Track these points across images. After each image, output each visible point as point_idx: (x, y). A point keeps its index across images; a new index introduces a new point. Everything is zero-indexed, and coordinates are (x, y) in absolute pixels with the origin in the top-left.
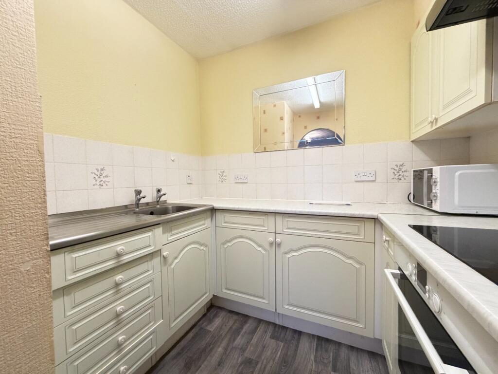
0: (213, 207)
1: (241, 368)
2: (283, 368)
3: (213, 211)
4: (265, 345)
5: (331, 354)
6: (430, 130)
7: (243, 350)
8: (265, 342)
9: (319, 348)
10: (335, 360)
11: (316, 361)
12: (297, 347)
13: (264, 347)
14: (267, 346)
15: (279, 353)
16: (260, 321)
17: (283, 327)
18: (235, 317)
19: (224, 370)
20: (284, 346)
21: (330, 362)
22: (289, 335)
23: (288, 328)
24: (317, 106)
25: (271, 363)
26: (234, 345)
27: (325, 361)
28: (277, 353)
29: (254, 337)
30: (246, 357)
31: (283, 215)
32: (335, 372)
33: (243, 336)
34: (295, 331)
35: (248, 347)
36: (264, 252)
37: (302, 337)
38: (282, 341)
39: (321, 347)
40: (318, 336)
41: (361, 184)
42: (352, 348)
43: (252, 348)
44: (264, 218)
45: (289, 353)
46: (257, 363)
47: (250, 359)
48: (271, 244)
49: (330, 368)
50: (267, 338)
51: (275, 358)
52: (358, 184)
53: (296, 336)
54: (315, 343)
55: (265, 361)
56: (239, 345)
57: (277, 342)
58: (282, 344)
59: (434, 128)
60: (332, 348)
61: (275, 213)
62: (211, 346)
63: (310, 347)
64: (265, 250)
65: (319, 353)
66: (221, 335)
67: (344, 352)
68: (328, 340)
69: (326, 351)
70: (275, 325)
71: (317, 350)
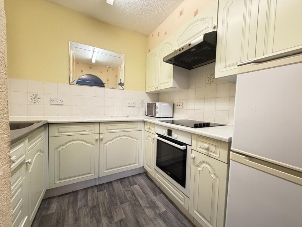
0: (48, 122)
1: (91, 212)
2: (112, 198)
3: (47, 125)
4: (97, 196)
5: (127, 182)
6: (155, 90)
7: (86, 205)
8: (96, 195)
9: (122, 183)
10: (129, 182)
11: (123, 187)
12: (113, 188)
13: (97, 197)
14: (98, 196)
15: (107, 194)
16: (86, 189)
17: (101, 185)
18: (68, 196)
19: (82, 219)
20: (107, 191)
21: (128, 185)
22: (106, 186)
23: (104, 184)
24: (93, 61)
25: (105, 200)
26: (79, 207)
27: (127, 185)
28: (106, 195)
29: (88, 197)
30: (91, 207)
31: (104, 123)
32: (131, 186)
33: (81, 200)
34: (108, 183)
35: (88, 203)
36: (91, 146)
37: (112, 183)
38: (105, 190)
39: (123, 182)
40: (119, 179)
41: (130, 108)
42: (132, 176)
43: (91, 202)
44: (92, 126)
45: (111, 192)
46: (99, 205)
47: (93, 206)
48: (97, 140)
49: (129, 186)
50: (96, 193)
51: (106, 197)
52: (129, 108)
53: (110, 184)
54: (119, 182)
55: (102, 201)
56: (82, 205)
57: (103, 191)
58: (106, 190)
59: (156, 90)
60: (126, 180)
61: (99, 122)
62: (62, 218)
63: (118, 185)
64: (92, 144)
65: (123, 184)
66: (64, 209)
67: (131, 179)
68: (123, 178)
69: (125, 182)
70: (96, 186)
71: (121, 184)
